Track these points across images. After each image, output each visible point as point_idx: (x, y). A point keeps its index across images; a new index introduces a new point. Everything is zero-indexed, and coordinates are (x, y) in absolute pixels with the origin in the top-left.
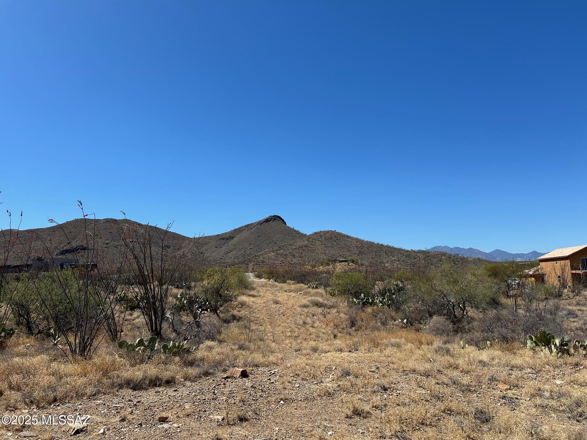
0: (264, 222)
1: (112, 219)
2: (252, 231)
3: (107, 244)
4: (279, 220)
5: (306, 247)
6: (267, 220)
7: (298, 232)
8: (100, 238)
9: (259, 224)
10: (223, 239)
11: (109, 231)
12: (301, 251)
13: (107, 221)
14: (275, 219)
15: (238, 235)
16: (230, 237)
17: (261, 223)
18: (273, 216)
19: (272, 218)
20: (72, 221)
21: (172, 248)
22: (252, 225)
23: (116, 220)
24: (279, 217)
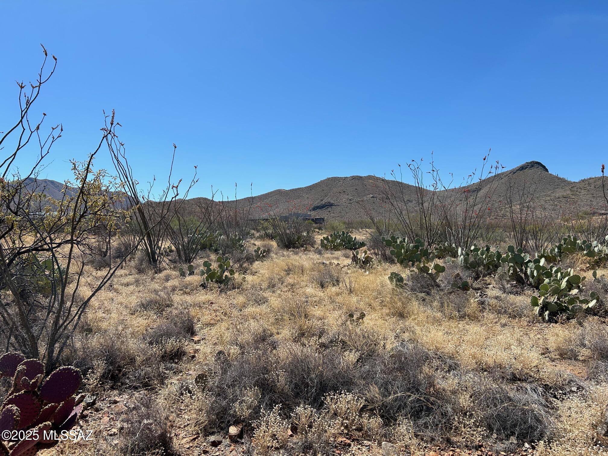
0: (518, 170)
1: (357, 176)
2: (503, 181)
3: (350, 200)
4: (538, 167)
5: (564, 197)
6: (522, 168)
7: (563, 181)
8: (347, 195)
9: (512, 173)
10: (469, 191)
11: (355, 188)
12: (556, 203)
13: (354, 178)
14: (532, 166)
15: (486, 186)
16: (477, 188)
17: (514, 172)
18: (531, 163)
19: (528, 165)
20: (325, 180)
21: (414, 202)
22: (503, 175)
23: (361, 177)
24: (539, 164)
